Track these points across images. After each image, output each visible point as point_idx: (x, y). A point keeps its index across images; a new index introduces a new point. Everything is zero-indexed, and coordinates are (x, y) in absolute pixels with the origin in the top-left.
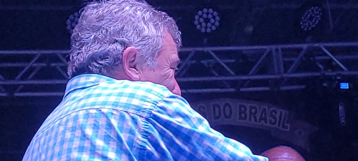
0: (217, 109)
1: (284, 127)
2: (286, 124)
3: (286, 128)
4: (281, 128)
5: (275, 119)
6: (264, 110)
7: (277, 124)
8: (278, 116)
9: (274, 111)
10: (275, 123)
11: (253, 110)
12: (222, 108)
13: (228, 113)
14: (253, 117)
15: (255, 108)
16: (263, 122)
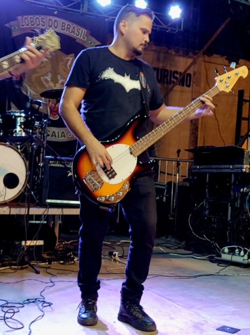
0: (50, 22)
1: (83, 38)
2: (84, 37)
3: (85, 39)
4: (81, 38)
5: (79, 32)
6: (74, 27)
7: (79, 36)
8: (80, 32)
9: (78, 29)
10: (78, 35)
11: (69, 27)
12: (53, 21)
13: (56, 26)
14: (68, 30)
15: (69, 25)
16: (72, 33)
